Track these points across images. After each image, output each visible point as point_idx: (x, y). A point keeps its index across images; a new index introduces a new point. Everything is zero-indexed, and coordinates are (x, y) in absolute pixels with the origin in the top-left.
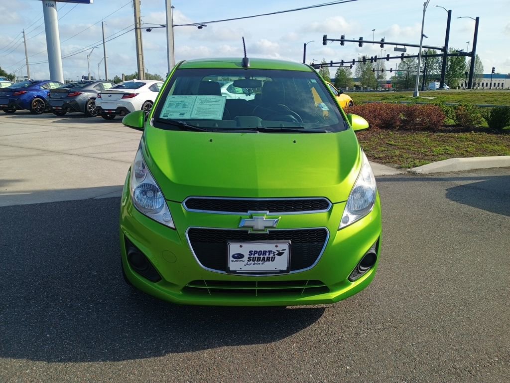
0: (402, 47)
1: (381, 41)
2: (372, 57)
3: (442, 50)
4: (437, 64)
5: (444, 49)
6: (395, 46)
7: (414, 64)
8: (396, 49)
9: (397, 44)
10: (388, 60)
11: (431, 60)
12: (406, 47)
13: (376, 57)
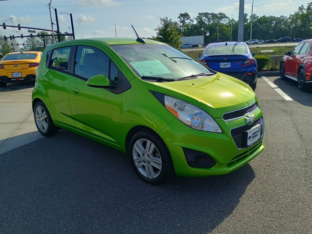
0: (33, 30)
1: (18, 26)
2: (11, 36)
3: (56, 32)
4: (50, 40)
5: (58, 31)
6: (28, 29)
7: (36, 41)
8: (29, 31)
9: (29, 28)
10: (22, 38)
11: (46, 37)
12: (35, 30)
13: (13, 36)
